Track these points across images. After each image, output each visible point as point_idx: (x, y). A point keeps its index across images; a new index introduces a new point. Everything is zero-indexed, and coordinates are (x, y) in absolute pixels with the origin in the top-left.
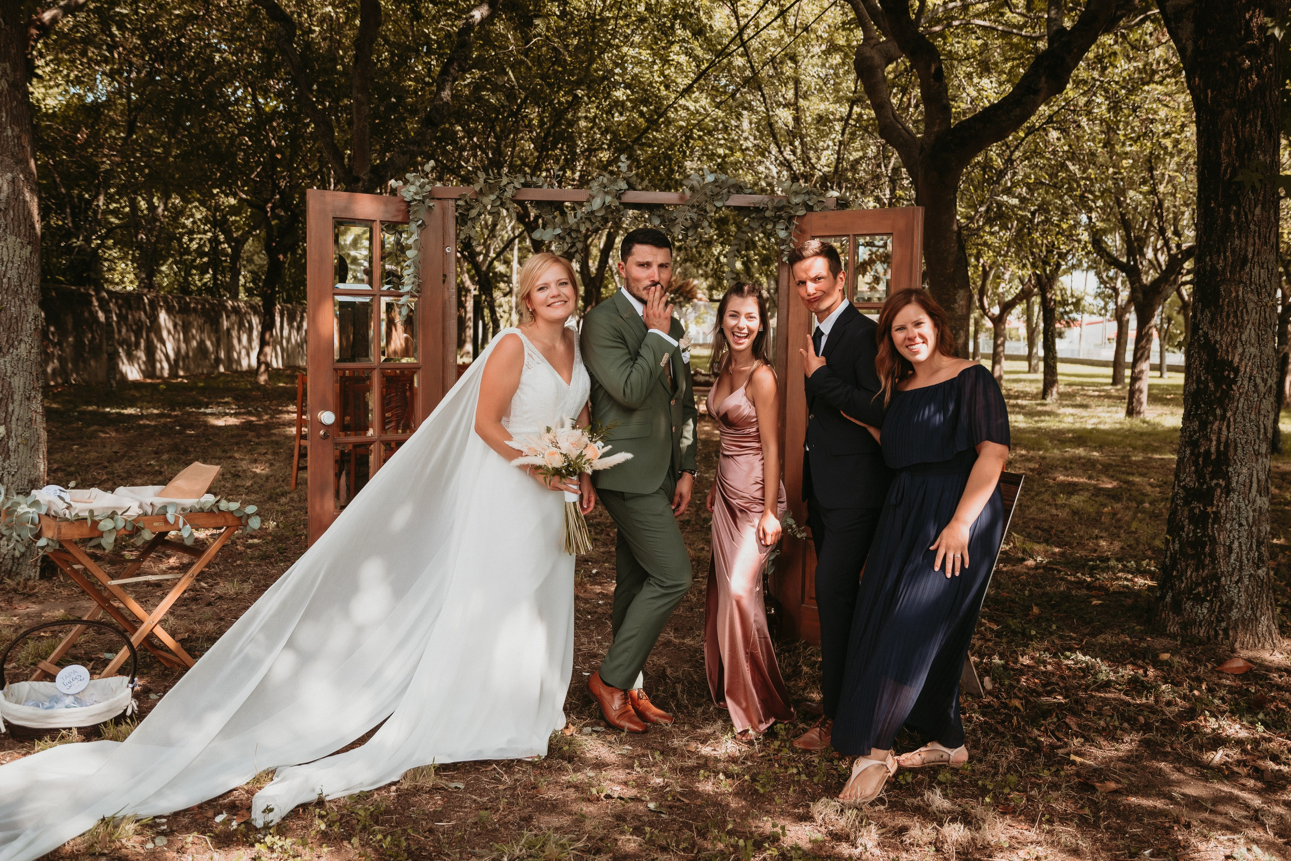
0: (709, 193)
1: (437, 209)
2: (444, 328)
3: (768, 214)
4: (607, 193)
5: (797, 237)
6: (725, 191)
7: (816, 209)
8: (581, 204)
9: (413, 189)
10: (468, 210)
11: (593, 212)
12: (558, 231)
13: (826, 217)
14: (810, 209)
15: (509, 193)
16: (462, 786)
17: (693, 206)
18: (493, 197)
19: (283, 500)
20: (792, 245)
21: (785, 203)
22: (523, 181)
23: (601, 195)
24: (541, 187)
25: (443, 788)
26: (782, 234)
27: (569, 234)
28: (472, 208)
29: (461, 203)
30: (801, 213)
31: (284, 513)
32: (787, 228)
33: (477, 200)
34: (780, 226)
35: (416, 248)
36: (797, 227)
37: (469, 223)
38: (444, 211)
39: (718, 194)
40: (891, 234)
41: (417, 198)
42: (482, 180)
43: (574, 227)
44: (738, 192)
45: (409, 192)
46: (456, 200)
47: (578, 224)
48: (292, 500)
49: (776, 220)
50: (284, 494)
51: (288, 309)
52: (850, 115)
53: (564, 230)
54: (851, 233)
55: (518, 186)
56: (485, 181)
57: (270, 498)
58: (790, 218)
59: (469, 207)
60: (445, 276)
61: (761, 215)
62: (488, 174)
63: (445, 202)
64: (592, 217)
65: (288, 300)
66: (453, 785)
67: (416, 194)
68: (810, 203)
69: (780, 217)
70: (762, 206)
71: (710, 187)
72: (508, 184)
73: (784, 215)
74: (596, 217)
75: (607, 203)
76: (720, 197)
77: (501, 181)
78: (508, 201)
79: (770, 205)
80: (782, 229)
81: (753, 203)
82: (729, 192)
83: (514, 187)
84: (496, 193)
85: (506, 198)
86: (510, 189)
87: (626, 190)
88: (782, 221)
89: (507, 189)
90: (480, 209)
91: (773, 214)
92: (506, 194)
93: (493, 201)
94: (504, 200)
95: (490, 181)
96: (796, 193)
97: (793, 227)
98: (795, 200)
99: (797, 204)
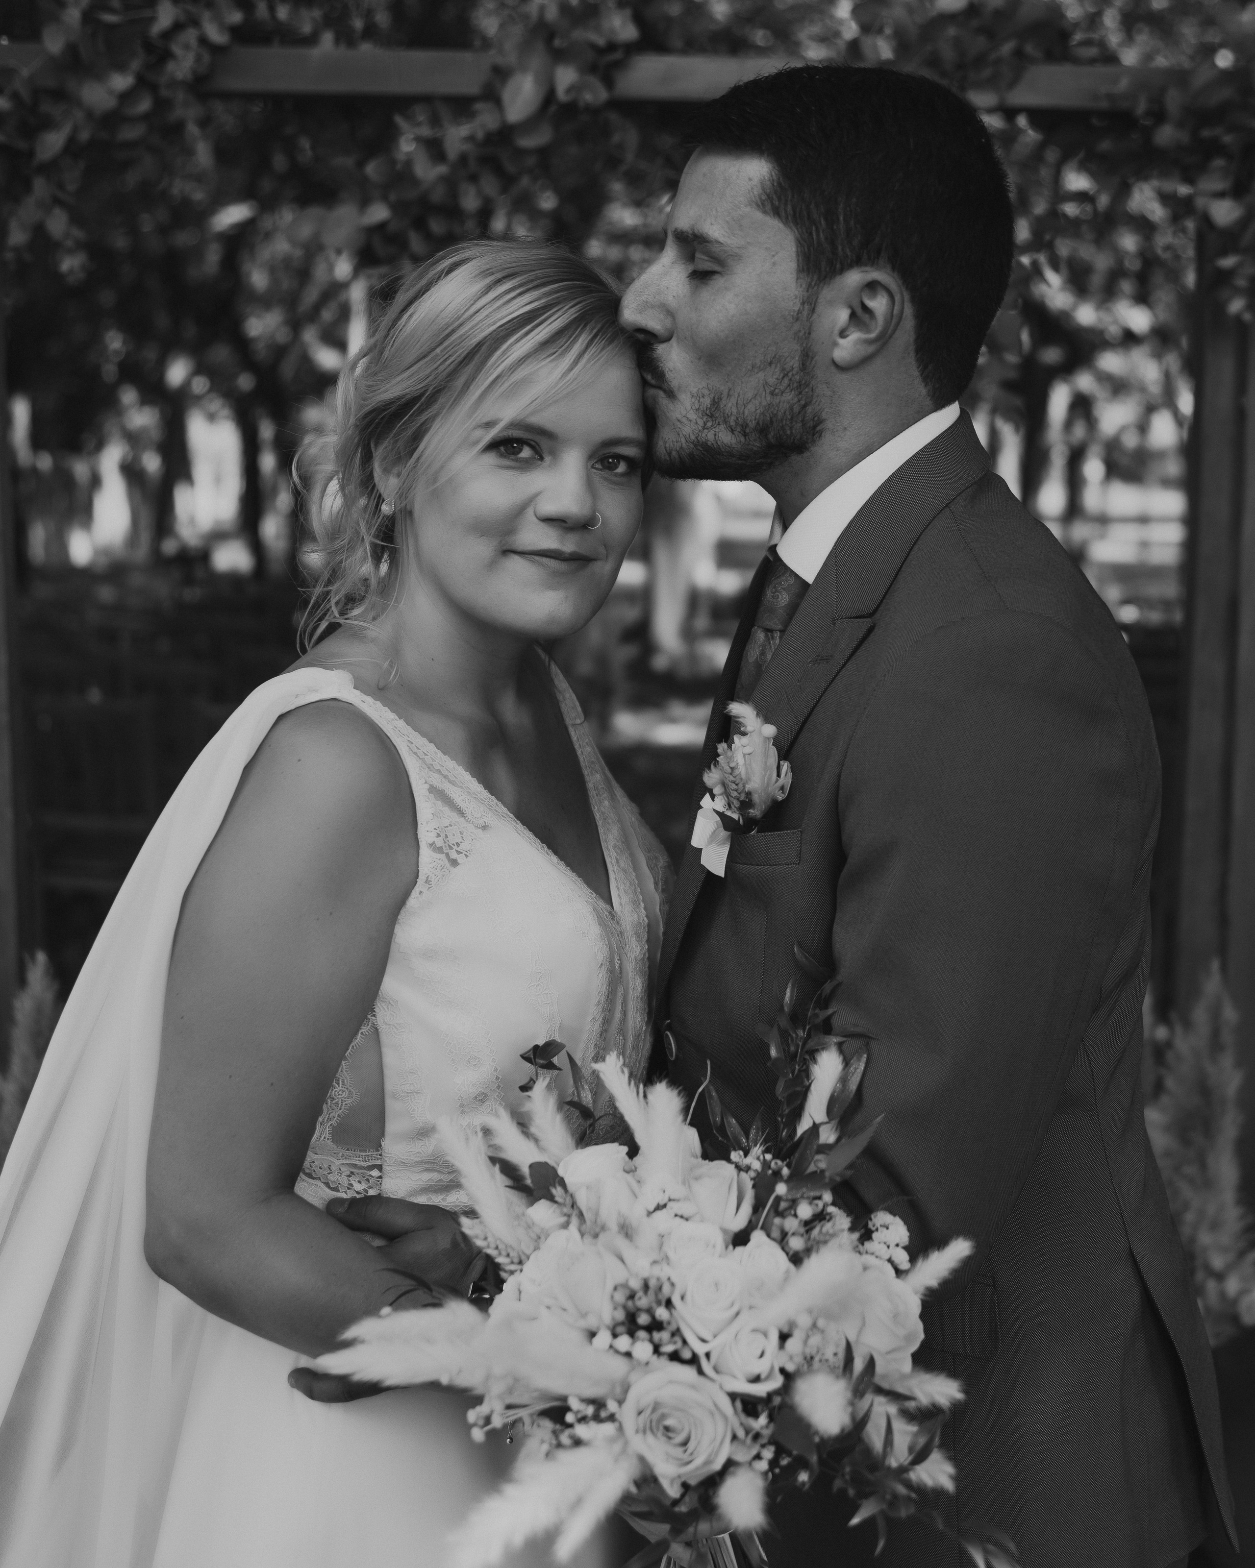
0: (948, 54)
3: (1165, 136)
4: (559, 56)
6: (1007, 48)
8: (461, 105)
12: (379, 213)
18: (121, 82)
22: (236, 17)
23: (539, 61)
24: (304, 43)
26: (1224, 212)
27: (420, 224)
28: (47, 124)
33: (60, 95)
34: (1214, 180)
39: (980, 61)
43: (438, 196)
47: (451, 183)
53: (398, 208)
55: (216, 35)
56: (89, 17)
64: (502, 150)
69: (1212, 149)
70: (1141, 108)
71: (952, 31)
72: (177, 27)
73: (1227, 139)
74: (522, 153)
75: (561, 94)
76: (987, 73)
77: (152, 19)
78: (180, 96)
79: (1174, 100)
80: (1221, 195)
81: (1110, 97)
82: (1019, 53)
83: (203, 41)
84: (136, 64)
85: (174, 84)
86: (187, 47)
87: (633, 49)
88: (1219, 162)
89: (176, 49)
90: (75, 129)
91: (1184, 137)
92: (171, 66)
93: (126, 97)
94: (164, 93)
95: (110, 18)
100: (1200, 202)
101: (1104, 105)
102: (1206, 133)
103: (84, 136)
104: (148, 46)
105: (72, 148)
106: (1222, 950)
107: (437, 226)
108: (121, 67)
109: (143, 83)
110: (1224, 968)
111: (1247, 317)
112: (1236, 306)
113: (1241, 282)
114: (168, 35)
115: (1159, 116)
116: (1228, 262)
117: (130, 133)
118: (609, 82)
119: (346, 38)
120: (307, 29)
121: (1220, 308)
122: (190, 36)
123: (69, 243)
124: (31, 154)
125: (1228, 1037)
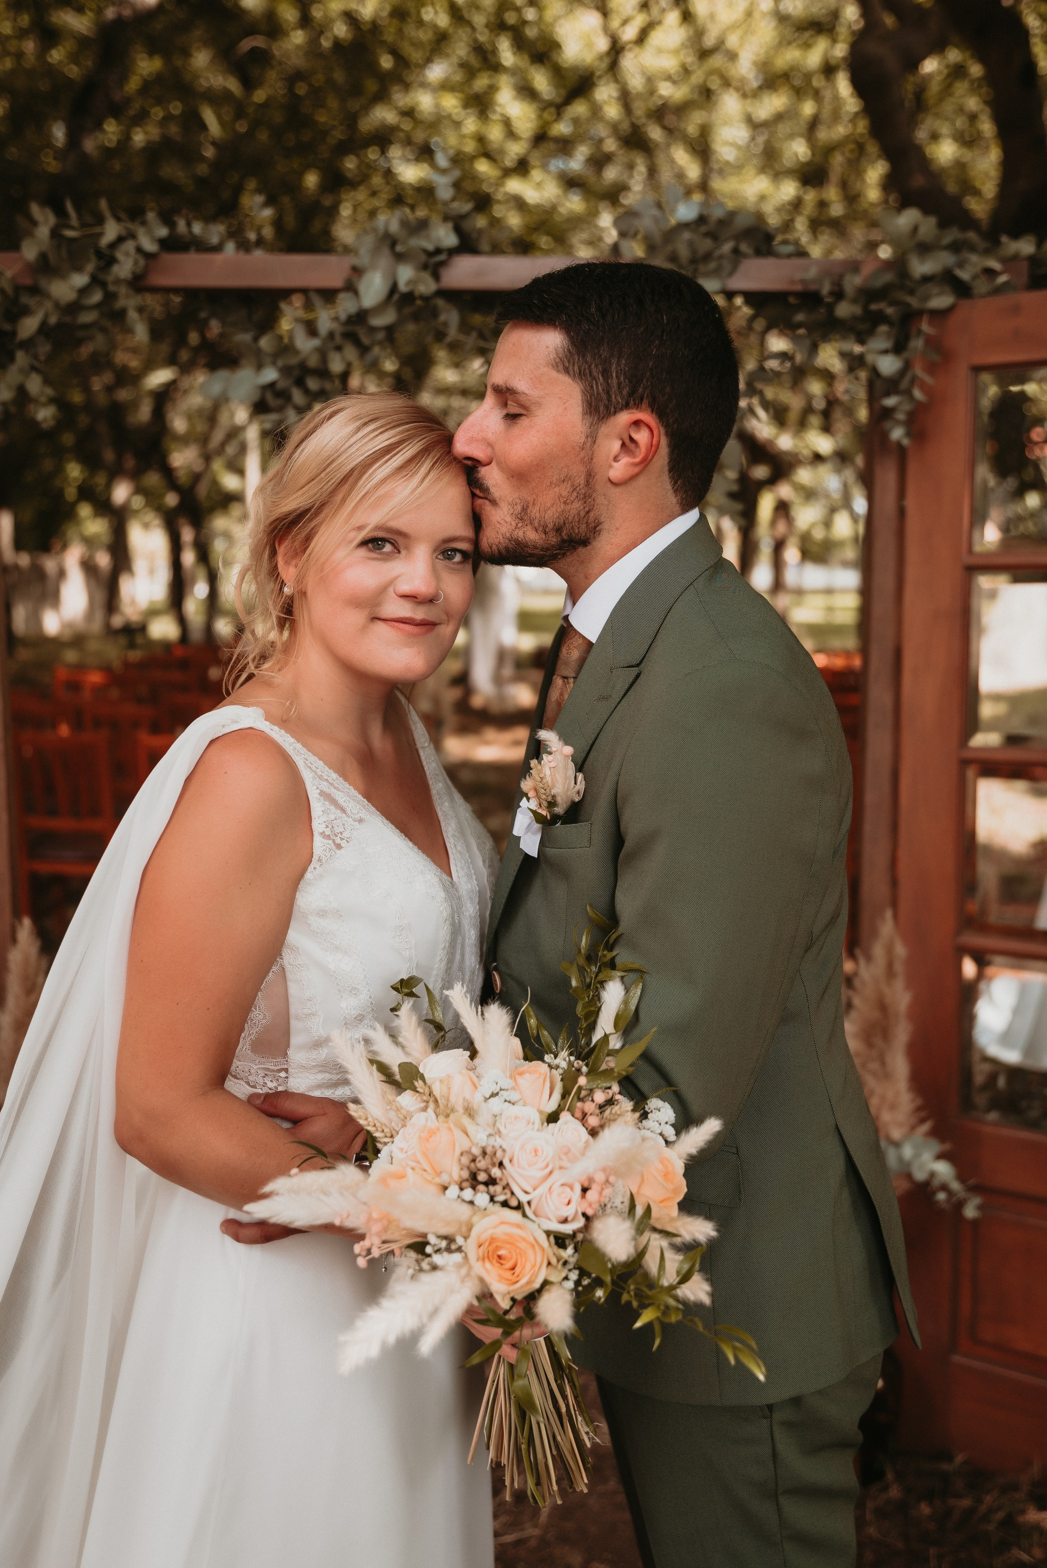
0: (684, 253)
3: (844, 310)
4: (400, 257)
5: (931, 369)
6: (727, 247)
7: (981, 286)
8: (329, 295)
10: (12, 318)
11: (360, 317)
12: (270, 375)
13: (1012, 311)
14: (962, 290)
15: (125, 267)
18: (80, 280)
20: (918, 394)
22: (163, 232)
23: (385, 260)
24: (214, 251)
26: (888, 365)
27: (300, 383)
28: (26, 311)
30: (941, 301)
32: (898, 348)
33: (35, 290)
34: (880, 341)
36: (930, 341)
39: (707, 257)
42: (43, 232)
43: (313, 362)
44: (758, 253)
47: (323, 353)
49: (861, 330)
53: (285, 371)
55: (150, 246)
56: (55, 233)
58: (908, 320)
61: (820, 315)
62: (60, 212)
64: (360, 328)
68: (964, 275)
69: (879, 318)
70: (826, 289)
71: (686, 235)
72: (120, 240)
73: (890, 311)
74: (373, 330)
75: (403, 287)
76: (713, 265)
77: (101, 234)
78: (123, 290)
80: (885, 352)
81: (803, 282)
82: (736, 251)
83: (139, 250)
84: (90, 267)
85: (118, 281)
86: (127, 254)
87: (453, 252)
88: (883, 328)
89: (119, 255)
90: (46, 315)
91: (857, 310)
92: (116, 269)
93: (83, 291)
94: (112, 288)
95: (70, 233)
96: (924, 249)
97: (917, 344)
98: (920, 267)
99: (927, 279)
100: (870, 358)
101: (798, 288)
102: (874, 307)
103: (53, 320)
104: (99, 254)
105: (44, 329)
106: (894, 903)
107: (313, 384)
108: (79, 269)
109: (96, 281)
110: (895, 916)
111: (906, 442)
112: (897, 434)
113: (901, 416)
114: (114, 245)
115: (839, 294)
116: (890, 401)
117: (87, 318)
118: (436, 276)
119: (244, 246)
120: (215, 240)
121: (884, 436)
122: (130, 246)
123: (43, 399)
124: (14, 333)
125: (899, 968)
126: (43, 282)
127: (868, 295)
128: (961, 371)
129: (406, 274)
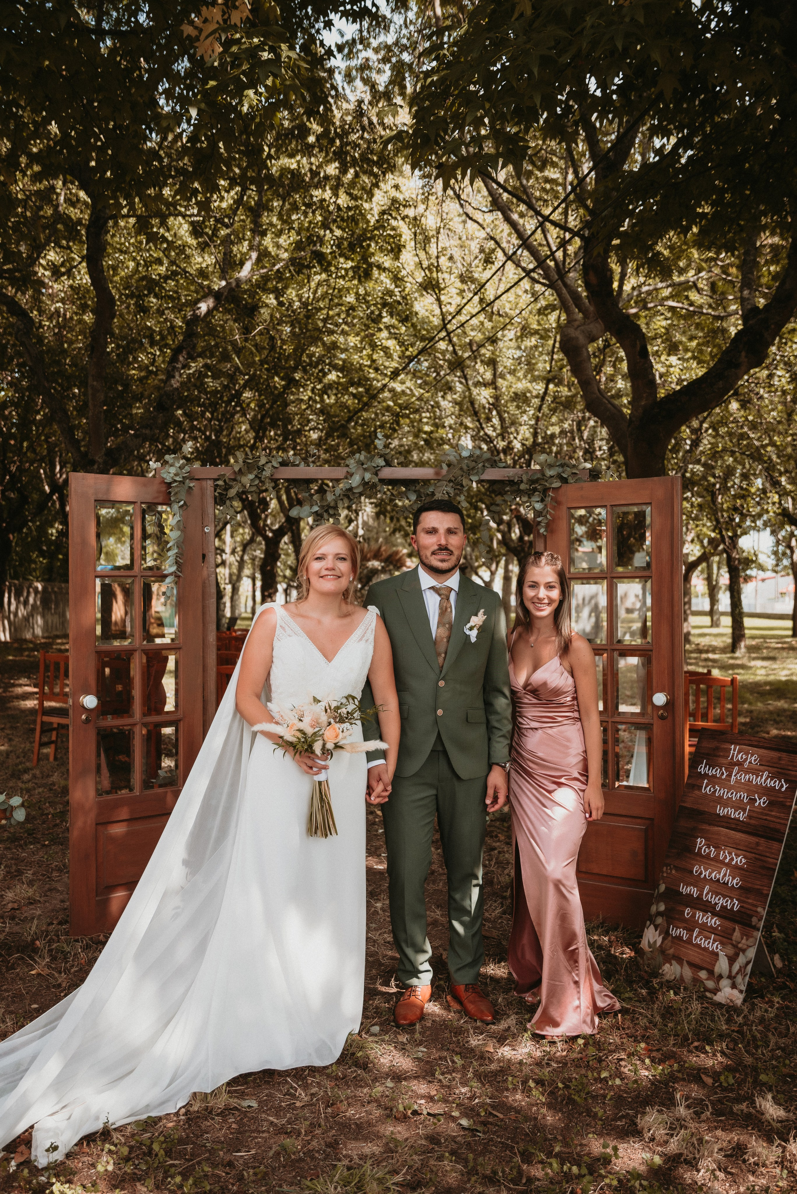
0: (465, 468)
1: (196, 491)
2: (204, 607)
3: (523, 486)
4: (365, 470)
5: (554, 508)
6: (480, 465)
7: (571, 480)
8: (339, 481)
9: (173, 470)
10: (226, 490)
11: (351, 489)
12: (316, 508)
13: (582, 488)
14: (564, 481)
15: (267, 473)
16: (254, 1104)
17: (450, 481)
18: (251, 476)
19: (26, 777)
20: (548, 517)
21: (539, 476)
22: (280, 459)
23: (361, 471)
24: (298, 465)
25: (235, 1109)
26: (538, 506)
27: (327, 511)
28: (231, 487)
29: (220, 483)
30: (557, 484)
31: (28, 790)
32: (542, 501)
33: (235, 480)
34: (536, 498)
35: (179, 529)
36: (553, 498)
37: (228, 502)
38: (202, 490)
39: (473, 468)
40: (650, 504)
41: (177, 479)
42: (241, 461)
43: (332, 504)
44: (492, 466)
45: (170, 473)
46: (215, 480)
48: (34, 776)
49: (530, 493)
50: (26, 771)
51: (15, 585)
52: (545, 393)
53: (322, 507)
54: (608, 504)
55: (276, 464)
56: (244, 461)
57: (13, 775)
58: (545, 491)
59: (227, 487)
60: (204, 556)
61: (515, 488)
62: (246, 454)
63: (204, 483)
64: (350, 493)
65: (15, 577)
66: (245, 1103)
67: (176, 475)
68: (565, 476)
69: (535, 490)
71: (466, 462)
72: (267, 463)
73: (539, 487)
74: (355, 494)
75: (366, 480)
76: (475, 471)
77: (259, 461)
78: (267, 480)
79: (525, 478)
80: (538, 502)
82: (485, 466)
83: (273, 466)
84: (255, 472)
85: (266, 477)
86: (268, 468)
87: (383, 467)
88: (537, 493)
89: (266, 468)
90: (239, 489)
91: (528, 486)
92: (264, 473)
93: (253, 480)
94: (263, 479)
95: (249, 461)
96: (550, 466)
97: (548, 499)
98: (550, 473)
99: (551, 477)
100: (533, 504)
102: (534, 486)
104: (259, 468)
108: (252, 473)
109: (257, 477)
111: (544, 534)
112: (542, 530)
113: (543, 525)
114: (264, 465)
115: (521, 481)
116: (539, 519)
118: (377, 474)
120: (298, 462)
121: (538, 531)
122: (270, 465)
126: (238, 478)
127: (532, 482)
128: (564, 508)
129: (368, 476)
